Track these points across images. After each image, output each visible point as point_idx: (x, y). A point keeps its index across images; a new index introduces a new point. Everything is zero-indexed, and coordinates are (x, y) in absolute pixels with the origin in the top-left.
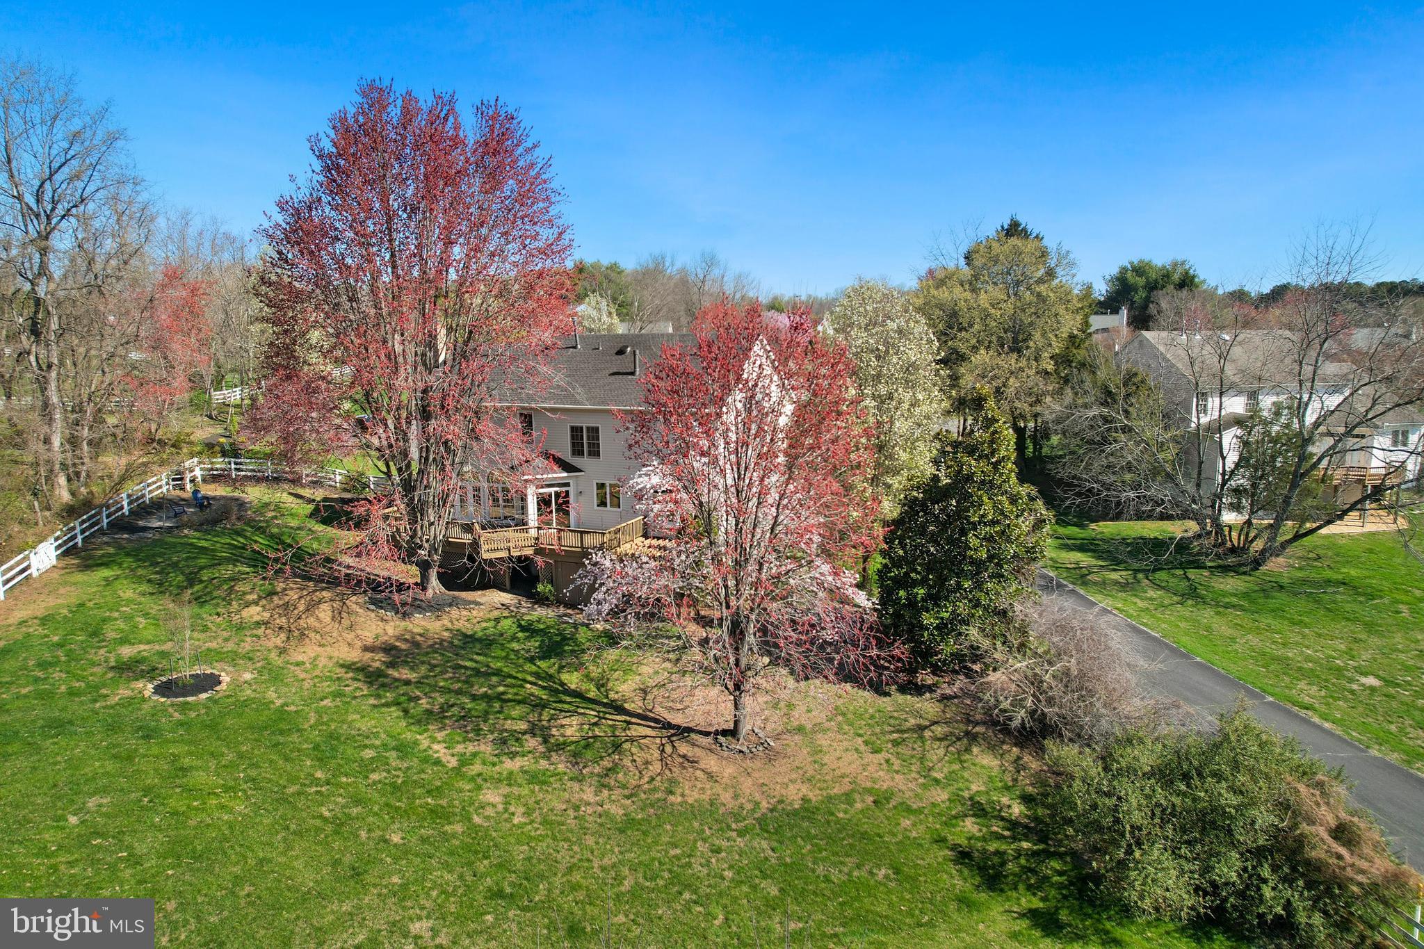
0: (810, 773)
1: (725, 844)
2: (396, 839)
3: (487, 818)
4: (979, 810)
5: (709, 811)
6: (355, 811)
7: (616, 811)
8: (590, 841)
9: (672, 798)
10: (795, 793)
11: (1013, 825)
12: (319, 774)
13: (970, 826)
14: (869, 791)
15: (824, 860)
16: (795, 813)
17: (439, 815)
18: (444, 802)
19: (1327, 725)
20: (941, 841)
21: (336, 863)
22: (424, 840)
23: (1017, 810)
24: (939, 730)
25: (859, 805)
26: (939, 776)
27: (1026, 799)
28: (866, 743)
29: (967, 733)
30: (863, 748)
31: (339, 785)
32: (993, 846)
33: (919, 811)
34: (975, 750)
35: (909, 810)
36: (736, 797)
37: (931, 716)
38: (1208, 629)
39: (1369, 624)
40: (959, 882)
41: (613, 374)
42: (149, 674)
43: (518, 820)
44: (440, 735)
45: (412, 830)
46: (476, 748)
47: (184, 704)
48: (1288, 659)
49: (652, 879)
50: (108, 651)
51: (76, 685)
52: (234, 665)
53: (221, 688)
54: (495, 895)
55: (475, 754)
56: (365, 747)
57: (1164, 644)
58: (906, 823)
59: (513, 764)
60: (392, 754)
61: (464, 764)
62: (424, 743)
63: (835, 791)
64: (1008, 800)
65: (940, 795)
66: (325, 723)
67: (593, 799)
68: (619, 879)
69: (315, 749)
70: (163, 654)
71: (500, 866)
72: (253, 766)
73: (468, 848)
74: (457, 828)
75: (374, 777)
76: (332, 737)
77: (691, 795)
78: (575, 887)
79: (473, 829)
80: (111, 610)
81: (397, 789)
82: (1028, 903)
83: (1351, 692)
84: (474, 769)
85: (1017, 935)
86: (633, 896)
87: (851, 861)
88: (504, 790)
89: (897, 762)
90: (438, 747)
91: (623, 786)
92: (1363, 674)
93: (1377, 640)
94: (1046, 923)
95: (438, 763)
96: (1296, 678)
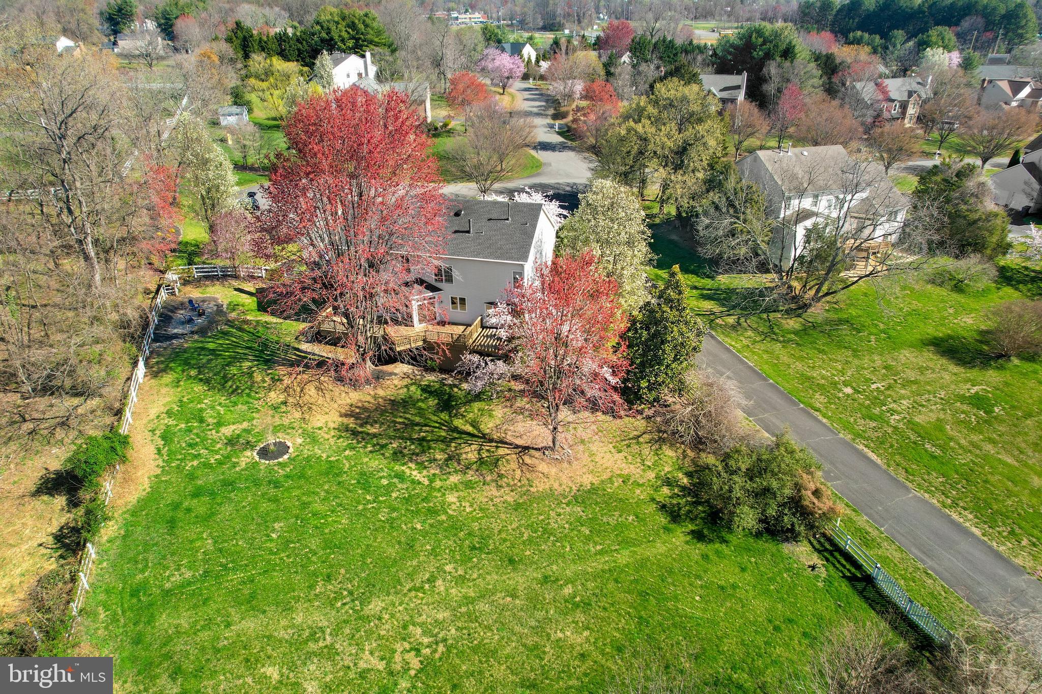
0: (591, 467)
1: (562, 511)
2: (419, 526)
3: (454, 510)
4: (668, 482)
5: (550, 494)
6: (394, 515)
7: (509, 499)
8: (503, 516)
9: (531, 489)
10: (587, 480)
11: (683, 488)
12: (368, 497)
13: (666, 490)
14: (619, 475)
15: (606, 514)
16: (589, 491)
17: (433, 512)
18: (431, 505)
19: (824, 420)
20: (653, 500)
21: (399, 543)
22: (431, 526)
23: (685, 481)
24: (647, 437)
25: (616, 484)
26: (649, 464)
27: (689, 475)
28: (614, 447)
29: (660, 438)
30: (613, 450)
31: (380, 502)
32: (674, 502)
33: (643, 485)
34: (664, 447)
35: (639, 485)
36: (561, 485)
37: (642, 429)
38: (778, 358)
39: (854, 351)
40: (662, 520)
41: (456, 232)
42: (249, 445)
43: (468, 510)
44: (413, 466)
45: (424, 522)
46: (432, 472)
47: (279, 464)
48: (813, 378)
49: (536, 532)
50: (217, 432)
51: (217, 457)
52: (288, 434)
53: (291, 450)
54: (473, 548)
55: (434, 475)
56: (381, 478)
57: (755, 371)
58: (638, 492)
59: (454, 479)
60: (396, 480)
61: (431, 481)
62: (408, 472)
63: (604, 477)
64: (680, 475)
65: (651, 475)
66: (355, 466)
67: (498, 494)
68: (522, 534)
69: (359, 482)
70: (247, 431)
71: (469, 534)
72: (336, 497)
73: (452, 527)
74: (443, 517)
75: (394, 495)
76: (362, 474)
77: (540, 486)
78: (505, 540)
79: (450, 517)
80: (199, 403)
81: (407, 500)
82: (691, 527)
83: (839, 398)
84: (438, 484)
85: (687, 543)
86: (530, 541)
87: (617, 513)
88: (456, 494)
89: (630, 457)
90: (415, 473)
91: (508, 485)
92: (846, 386)
93: (856, 362)
94: (698, 536)
95: (419, 483)
96: (815, 391)
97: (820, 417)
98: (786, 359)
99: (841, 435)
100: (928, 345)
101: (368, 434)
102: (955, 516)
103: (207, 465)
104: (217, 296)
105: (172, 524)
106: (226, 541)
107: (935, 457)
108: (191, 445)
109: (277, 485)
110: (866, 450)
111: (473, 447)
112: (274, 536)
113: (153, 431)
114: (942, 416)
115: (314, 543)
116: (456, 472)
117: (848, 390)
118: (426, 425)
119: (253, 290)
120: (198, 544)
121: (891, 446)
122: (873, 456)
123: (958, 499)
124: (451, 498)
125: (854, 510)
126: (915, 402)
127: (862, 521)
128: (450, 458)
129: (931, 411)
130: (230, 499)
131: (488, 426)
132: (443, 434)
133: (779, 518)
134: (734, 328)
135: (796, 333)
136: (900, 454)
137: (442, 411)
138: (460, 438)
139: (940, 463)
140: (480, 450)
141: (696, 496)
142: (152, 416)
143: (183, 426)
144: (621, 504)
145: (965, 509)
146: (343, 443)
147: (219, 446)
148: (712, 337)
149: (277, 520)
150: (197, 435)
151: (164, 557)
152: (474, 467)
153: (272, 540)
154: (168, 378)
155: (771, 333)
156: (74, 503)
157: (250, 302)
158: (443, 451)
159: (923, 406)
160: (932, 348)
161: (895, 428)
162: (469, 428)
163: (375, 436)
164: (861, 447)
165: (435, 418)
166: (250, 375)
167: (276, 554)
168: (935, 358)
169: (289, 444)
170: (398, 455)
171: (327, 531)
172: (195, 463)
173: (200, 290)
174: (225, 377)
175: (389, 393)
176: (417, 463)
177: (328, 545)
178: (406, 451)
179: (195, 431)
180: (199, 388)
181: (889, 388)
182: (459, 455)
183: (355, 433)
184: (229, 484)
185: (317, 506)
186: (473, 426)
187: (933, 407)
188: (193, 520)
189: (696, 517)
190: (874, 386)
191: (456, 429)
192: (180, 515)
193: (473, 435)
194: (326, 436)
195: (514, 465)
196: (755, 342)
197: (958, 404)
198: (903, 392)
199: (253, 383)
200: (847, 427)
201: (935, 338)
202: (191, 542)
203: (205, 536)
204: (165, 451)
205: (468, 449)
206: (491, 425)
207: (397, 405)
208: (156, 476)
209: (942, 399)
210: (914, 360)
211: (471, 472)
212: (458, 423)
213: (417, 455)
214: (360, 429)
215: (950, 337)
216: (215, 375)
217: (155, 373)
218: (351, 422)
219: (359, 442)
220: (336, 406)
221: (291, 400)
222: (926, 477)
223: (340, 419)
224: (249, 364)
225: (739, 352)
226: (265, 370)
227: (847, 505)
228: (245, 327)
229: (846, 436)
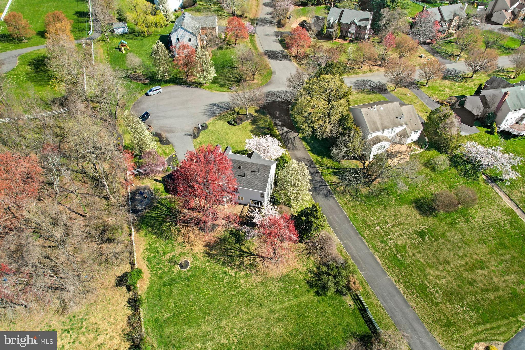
0: (286, 266)
1: (276, 285)
2: (233, 293)
3: (243, 286)
4: (311, 272)
5: (273, 278)
6: (225, 289)
7: (260, 281)
8: (258, 288)
9: (267, 276)
10: (285, 271)
11: (315, 274)
12: (217, 283)
13: (309, 275)
14: (295, 269)
15: (290, 285)
16: (285, 276)
17: (237, 287)
18: (236, 284)
19: (366, 243)
20: (305, 279)
21: (228, 300)
22: (237, 293)
23: (316, 271)
24: (305, 251)
25: (294, 273)
26: (305, 263)
27: (317, 268)
28: (294, 256)
29: (309, 252)
30: (294, 258)
31: (220, 285)
32: (312, 280)
34: (311, 256)
35: (301, 273)
36: (276, 274)
37: (304, 248)
38: (356, 210)
39: (385, 206)
40: (307, 287)
41: (239, 176)
42: (176, 263)
43: (248, 286)
44: (229, 268)
45: (234, 291)
46: (236, 270)
47: (187, 270)
48: (367, 221)
49: (268, 293)
50: (165, 257)
51: (167, 268)
52: (187, 256)
53: (190, 264)
54: (250, 301)
55: (236, 272)
56: (220, 274)
57: (346, 217)
58: (300, 276)
59: (243, 273)
60: (224, 275)
61: (235, 275)
62: (227, 270)
63: (290, 270)
64: (315, 268)
65: (305, 268)
66: (211, 270)
67: (256, 279)
68: (264, 294)
69: (213, 277)
70: (174, 256)
71: (248, 295)
72: (207, 284)
73: (243, 293)
74: (240, 289)
75: (224, 281)
76: (214, 273)
77: (270, 275)
78: (259, 297)
79: (242, 289)
80: (156, 244)
81: (229, 283)
82: (316, 290)
83: (374, 232)
84: (238, 276)
85: (314, 296)
86: (267, 297)
87: (293, 285)
88: (243, 280)
89: (299, 261)
90: (230, 271)
91: (260, 275)
92: (378, 225)
93: (384, 212)
94: (317, 293)
95: (232, 276)
96: (366, 228)
97: (365, 242)
98: (359, 211)
99: (370, 251)
100: (413, 203)
101: (213, 254)
102: (397, 286)
103: (164, 272)
104: (149, 185)
105: (160, 297)
106: (177, 303)
107: (399, 261)
108: (158, 264)
109: (187, 279)
110: (377, 257)
111: (248, 258)
112: (191, 300)
113: (144, 258)
114: (407, 241)
115: (203, 302)
116: (243, 270)
117: (378, 228)
118: (232, 249)
119: (160, 179)
120: (169, 304)
121: (386, 255)
122: (379, 260)
123: (401, 279)
124: (242, 281)
125: (367, 284)
126: (400, 234)
127: (368, 288)
128: (240, 264)
129: (404, 238)
130: (175, 286)
131: (252, 249)
132: (238, 253)
133: (342, 290)
134: (343, 192)
135: (365, 196)
136: (388, 259)
137: (237, 243)
138: (243, 254)
139: (400, 263)
140: (250, 259)
141: (319, 277)
142: (142, 251)
143: (153, 255)
144: (296, 282)
145: (402, 283)
146: (206, 259)
147: (166, 263)
148: (334, 198)
149: (191, 294)
150: (158, 259)
151: (161, 309)
152: (249, 267)
153: (190, 302)
154: (142, 232)
155: (356, 196)
156: (129, 290)
157: (160, 186)
158: (238, 260)
159: (402, 236)
160: (414, 205)
161: (390, 247)
162: (246, 250)
163: (216, 255)
164: (376, 256)
165: (235, 246)
166: (170, 229)
167: (192, 306)
168: (413, 210)
169: (189, 262)
170: (224, 263)
171: (206, 297)
172: (161, 271)
173: (141, 181)
174: (161, 231)
175: (218, 235)
176: (231, 267)
177: (208, 302)
178: (226, 262)
179: (157, 257)
180: (154, 237)
181: (393, 226)
182: (243, 262)
183: (209, 254)
184: (173, 280)
185: (203, 288)
186: (248, 249)
187: (405, 237)
188: (166, 295)
189: (318, 286)
190: (387, 226)
191: (241, 251)
192: (162, 294)
193: (248, 253)
194: (200, 257)
195: (261, 266)
196: (349, 201)
197: (414, 235)
198: (397, 229)
199: (172, 233)
200: (374, 247)
201: (417, 199)
202: (168, 303)
203: (171, 301)
204: (150, 267)
205: (246, 259)
206: (253, 248)
207: (222, 240)
208: (150, 278)
209: (409, 232)
210: (405, 211)
211: (248, 270)
212: (243, 248)
213: (230, 263)
214: (211, 253)
215: (423, 198)
216: (158, 230)
217: (137, 231)
218: (207, 249)
219: (211, 258)
220: (201, 242)
221: (186, 240)
222: (394, 269)
223: (203, 248)
224: (169, 224)
225: (342, 207)
226: (175, 226)
227: (365, 282)
228: (163, 202)
229: (372, 251)
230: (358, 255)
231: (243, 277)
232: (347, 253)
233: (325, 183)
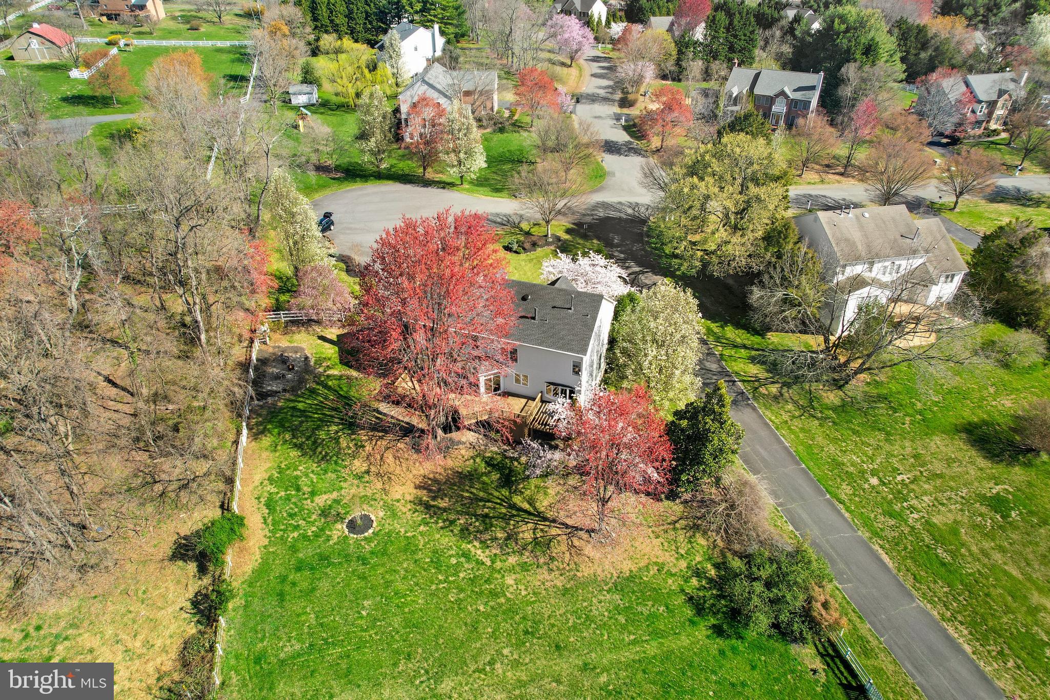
0: (631, 553)
1: (603, 598)
2: (482, 608)
3: (512, 593)
4: (698, 573)
5: (594, 580)
6: (462, 596)
7: (559, 584)
8: (552, 601)
9: (578, 574)
10: (627, 567)
11: (710, 580)
12: (440, 577)
13: (694, 581)
14: (656, 563)
15: (640, 603)
16: (627, 579)
17: (494, 594)
18: (492, 586)
19: (847, 515)
20: (683, 591)
21: (466, 624)
22: (492, 608)
23: (713, 572)
24: (683, 523)
25: (651, 572)
26: (683, 552)
27: (717, 566)
28: (653, 532)
29: (695, 525)
30: (652, 535)
31: (450, 582)
32: (701, 594)
33: (675, 575)
34: (697, 535)
35: (672, 575)
36: (603, 571)
37: (679, 514)
38: (813, 439)
39: (888, 434)
40: (689, 612)
41: (522, 317)
42: (339, 517)
43: (524, 593)
44: (476, 544)
45: (486, 604)
46: (494, 551)
47: (366, 539)
48: (843, 464)
49: (579, 618)
50: (312, 502)
51: (314, 529)
52: (371, 506)
53: (375, 524)
54: (526, 632)
55: (495, 555)
56: (451, 556)
57: (790, 453)
58: (670, 581)
59: (512, 560)
60: (463, 559)
61: (493, 562)
62: (472, 549)
63: (642, 564)
64: (709, 566)
65: (683, 564)
66: (428, 543)
67: (549, 578)
68: (567, 620)
69: (432, 561)
70: (337, 501)
71: (524, 618)
72: (414, 576)
73: (510, 610)
74: (502, 600)
75: (462, 575)
76: (435, 552)
77: (586, 571)
78: (553, 626)
79: (508, 600)
80: (295, 470)
81: (472, 581)
82: (713, 621)
83: (864, 490)
84: (498, 565)
85: (708, 637)
86: (574, 628)
87: (650, 603)
88: (514, 576)
89: (666, 544)
90: (479, 552)
91: (558, 569)
92: (873, 475)
93: (887, 447)
94: (718, 631)
95: (483, 563)
96: (843, 480)
97: (843, 511)
98: (820, 440)
99: (860, 533)
100: (960, 432)
101: (439, 508)
102: (951, 631)
103: (305, 537)
104: (304, 345)
105: (281, 596)
106: (325, 617)
107: (943, 564)
108: (291, 516)
109: (363, 561)
110: (880, 551)
111: (530, 526)
112: (364, 613)
113: (258, 498)
114: (959, 518)
115: (397, 622)
116: (514, 552)
117: (874, 481)
118: (489, 501)
119: (334, 338)
120: (303, 618)
121: (905, 548)
122: (885, 558)
123: (959, 612)
124: (509, 580)
125: (860, 617)
126: (936, 499)
127: (865, 628)
128: (508, 538)
129: (950, 511)
130: (326, 574)
131: (543, 504)
132: (504, 510)
133: (790, 623)
134: (776, 398)
135: (834, 409)
136: (912, 558)
137: (503, 487)
138: (518, 516)
139: (947, 571)
140: (535, 529)
141: (721, 589)
142: (257, 483)
143: (283, 493)
144: (655, 594)
145: (962, 623)
146: (418, 517)
147: (314, 517)
148: (754, 409)
149: (366, 597)
150: (295, 504)
151: (277, 629)
152: (529, 547)
153: (362, 617)
154: (266, 441)
155: (810, 406)
156: (202, 570)
157: (331, 351)
158: (503, 529)
159: (943, 504)
160: (964, 436)
161: (913, 528)
162: (526, 506)
163: (445, 510)
164: (877, 547)
165: (496, 494)
166: (337, 440)
167: (366, 631)
168: (965, 448)
169: (373, 518)
170: (465, 532)
171: (406, 610)
172: (296, 534)
173: (288, 337)
174: (315, 442)
175: (457, 464)
176: (481, 542)
177: (409, 624)
178: (471, 528)
179: (293, 500)
180: (294, 453)
181: (914, 480)
182: (517, 534)
183: (428, 507)
184: (324, 558)
185: (400, 586)
186: (530, 504)
187: (953, 507)
188: (298, 594)
189: (718, 611)
190: (899, 478)
191: (513, 506)
192: (287, 588)
193: (529, 513)
194: (404, 510)
195: (564, 548)
196: (794, 417)
197: (977, 505)
198: (926, 486)
199: (340, 449)
200: (867, 524)
201: (970, 424)
202: (298, 615)
203: (308, 610)
204: (269, 521)
205: (524, 528)
206: (545, 503)
207: (465, 478)
208: (265, 547)
209: (962, 497)
210: (943, 448)
211: (527, 554)
212: (517, 500)
213: (481, 532)
214: (432, 503)
215: (985, 423)
216: (307, 440)
217: (255, 436)
218: (424, 495)
219: (431, 517)
220: (411, 476)
221: (373, 469)
222: (932, 585)
223: (415, 491)
224: (335, 428)
225: (777, 428)
226: (349, 435)
227: (854, 611)
228: (330, 383)
229: (864, 534)
230: (827, 541)
231: (512, 570)
232: (797, 533)
233: (730, 376)
